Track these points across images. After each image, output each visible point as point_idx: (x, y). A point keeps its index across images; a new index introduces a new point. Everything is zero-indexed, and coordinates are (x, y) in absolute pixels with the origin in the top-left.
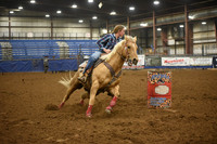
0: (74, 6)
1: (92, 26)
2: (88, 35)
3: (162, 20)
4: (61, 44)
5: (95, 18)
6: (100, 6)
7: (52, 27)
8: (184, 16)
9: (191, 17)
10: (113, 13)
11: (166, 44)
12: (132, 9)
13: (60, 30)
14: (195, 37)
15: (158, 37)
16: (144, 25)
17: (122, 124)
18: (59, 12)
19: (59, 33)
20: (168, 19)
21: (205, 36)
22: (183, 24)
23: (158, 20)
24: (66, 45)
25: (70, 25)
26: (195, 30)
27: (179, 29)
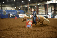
0: (8, 1)
1: (12, 6)
2: (11, 9)
3: (31, 5)
4: (4, 11)
5: (13, 4)
6: (14, 1)
7: (2, 6)
8: (36, 4)
9: (38, 4)
10: (18, 3)
11: (32, 11)
12: (23, 2)
13: (4, 7)
14: (39, 9)
15: (30, 9)
16: (26, 6)
17: (19, 32)
18: (4, 2)
19: (3, 8)
20: (32, 5)
21: (42, 9)
22: (36, 6)
23: (30, 5)
24: (5, 11)
25: (6, 6)
26: (39, 8)
27: (35, 7)
